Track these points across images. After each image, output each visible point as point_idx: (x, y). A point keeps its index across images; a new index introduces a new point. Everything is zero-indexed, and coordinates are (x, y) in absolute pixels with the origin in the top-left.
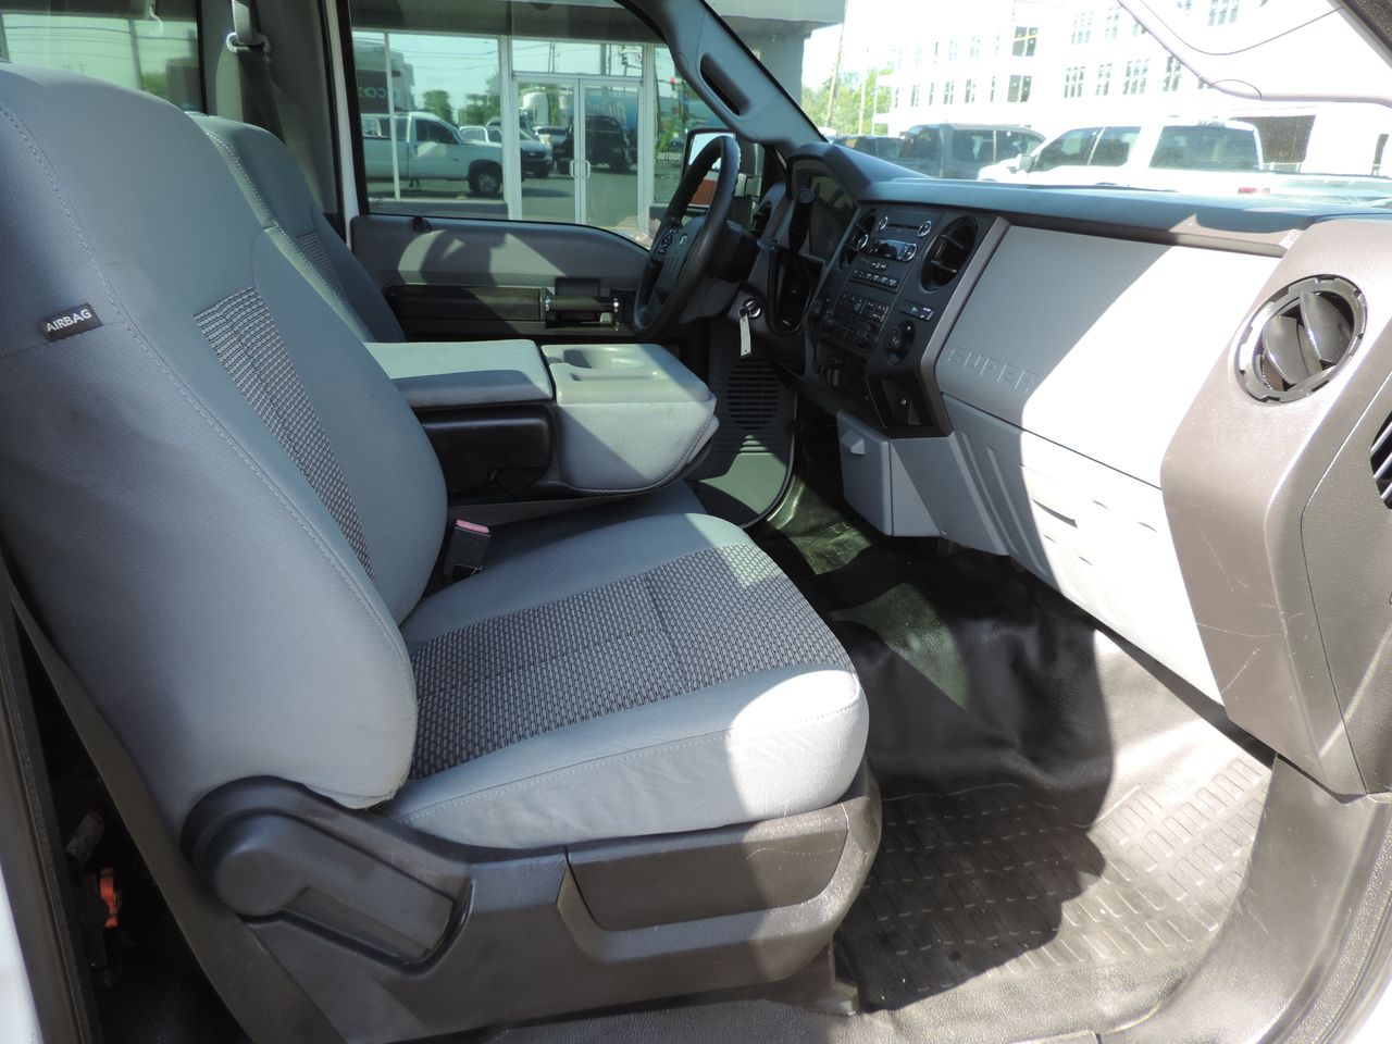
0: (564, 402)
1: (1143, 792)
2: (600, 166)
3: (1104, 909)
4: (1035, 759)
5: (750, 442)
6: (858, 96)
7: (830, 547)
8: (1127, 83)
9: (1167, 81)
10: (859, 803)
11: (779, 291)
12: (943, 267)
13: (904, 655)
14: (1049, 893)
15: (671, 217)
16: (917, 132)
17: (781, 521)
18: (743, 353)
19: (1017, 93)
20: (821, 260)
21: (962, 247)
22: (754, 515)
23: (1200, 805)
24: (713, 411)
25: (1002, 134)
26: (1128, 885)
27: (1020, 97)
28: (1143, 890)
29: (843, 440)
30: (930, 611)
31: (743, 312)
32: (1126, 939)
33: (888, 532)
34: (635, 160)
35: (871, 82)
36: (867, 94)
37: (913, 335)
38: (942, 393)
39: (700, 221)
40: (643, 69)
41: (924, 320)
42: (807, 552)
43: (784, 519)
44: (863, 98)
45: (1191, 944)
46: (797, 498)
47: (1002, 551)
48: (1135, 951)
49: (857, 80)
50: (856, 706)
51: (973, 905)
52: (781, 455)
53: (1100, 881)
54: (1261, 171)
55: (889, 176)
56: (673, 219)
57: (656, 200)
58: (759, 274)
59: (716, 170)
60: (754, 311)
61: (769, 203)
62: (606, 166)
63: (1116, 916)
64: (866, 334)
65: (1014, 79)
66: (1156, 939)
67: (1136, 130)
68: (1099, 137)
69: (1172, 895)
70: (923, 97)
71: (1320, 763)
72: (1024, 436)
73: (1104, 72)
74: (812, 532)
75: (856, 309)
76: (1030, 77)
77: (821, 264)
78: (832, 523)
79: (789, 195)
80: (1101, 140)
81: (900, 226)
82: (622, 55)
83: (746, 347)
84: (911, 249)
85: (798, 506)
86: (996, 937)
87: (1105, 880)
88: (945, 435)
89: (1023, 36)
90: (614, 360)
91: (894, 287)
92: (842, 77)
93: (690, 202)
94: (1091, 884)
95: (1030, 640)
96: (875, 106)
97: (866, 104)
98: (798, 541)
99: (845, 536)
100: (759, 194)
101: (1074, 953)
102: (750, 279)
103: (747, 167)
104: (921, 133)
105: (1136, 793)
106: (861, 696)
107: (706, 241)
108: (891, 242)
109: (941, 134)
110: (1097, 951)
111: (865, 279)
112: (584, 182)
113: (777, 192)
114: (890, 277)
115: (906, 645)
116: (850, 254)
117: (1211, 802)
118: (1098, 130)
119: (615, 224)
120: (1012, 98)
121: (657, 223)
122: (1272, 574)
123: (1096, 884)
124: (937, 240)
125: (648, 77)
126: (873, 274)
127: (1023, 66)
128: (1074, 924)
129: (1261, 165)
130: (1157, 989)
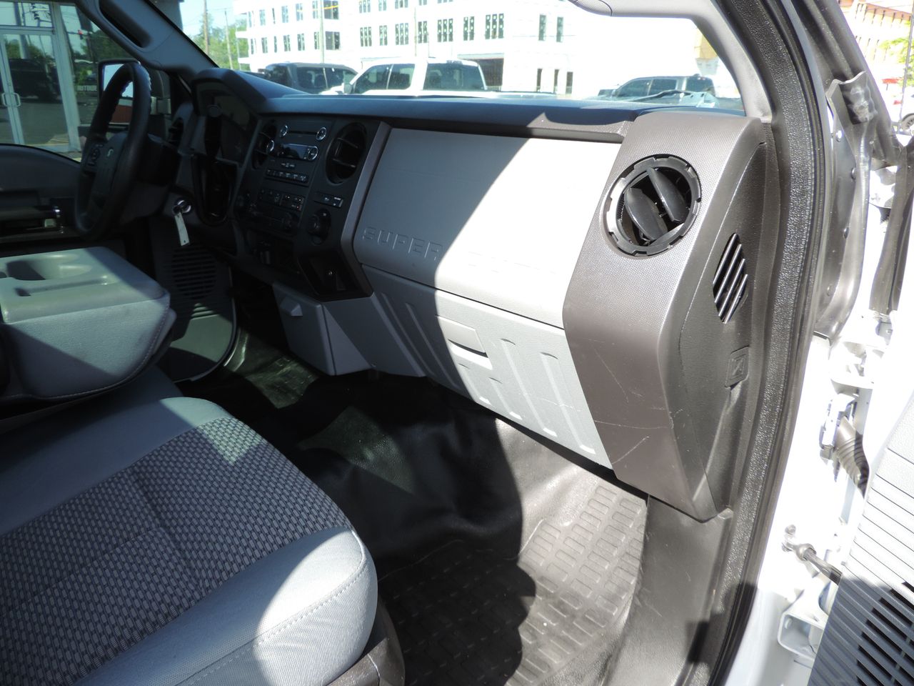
0: (12, 320)
1: (545, 523)
2: (30, 97)
3: (546, 622)
4: (469, 517)
5: (199, 309)
6: (225, 45)
7: (278, 379)
8: (398, 37)
9: (420, 37)
10: (380, 649)
11: (204, 190)
12: (344, 164)
13: (364, 466)
14: (507, 623)
15: (95, 133)
16: (271, 69)
17: (235, 366)
18: (183, 244)
19: (331, 43)
20: (236, 163)
21: (357, 147)
22: (213, 363)
23: (584, 524)
24: (168, 305)
25: (329, 70)
26: (554, 596)
27: (334, 46)
28: (564, 596)
29: (283, 306)
30: (374, 427)
31: (177, 210)
32: (565, 641)
33: (332, 372)
34: (59, 92)
35: (232, 35)
36: (231, 44)
37: (331, 220)
38: (361, 264)
39: (123, 136)
40: (52, 22)
41: (337, 207)
42: (261, 386)
43: (238, 363)
44: (228, 46)
45: (605, 628)
46: (245, 345)
47: (421, 373)
48: (574, 649)
49: (222, 34)
50: (366, 569)
51: (460, 654)
52: (225, 314)
53: (536, 599)
54: (486, 91)
55: (280, 94)
56: (98, 135)
57: (82, 122)
58: (184, 176)
59: (127, 98)
60: (186, 208)
61: (180, 119)
62: (35, 97)
63: (554, 625)
64: (289, 222)
65: (328, 34)
66: (582, 632)
67: (412, 66)
68: (391, 70)
69: (582, 594)
70: (270, 46)
71: (693, 506)
72: (438, 294)
73: (383, 30)
74: (260, 369)
75: (276, 201)
76: (338, 33)
77: (235, 166)
78: (276, 359)
79: (196, 112)
80: (392, 73)
81: (299, 132)
82: (34, 12)
83: (184, 238)
84: (313, 151)
85: (246, 351)
86: (483, 676)
87: (539, 598)
88: (368, 295)
89: (329, 6)
90: (62, 267)
91: (305, 182)
92: (211, 32)
93: (110, 121)
94: (532, 604)
95: (450, 432)
96: (238, 52)
97: (231, 51)
98: (252, 378)
99: (288, 368)
100: (170, 112)
101: (539, 669)
102: (177, 182)
103: (156, 91)
104: (275, 70)
105: (542, 525)
106: (367, 557)
107: (132, 153)
108: (292, 146)
109: (289, 70)
110: (552, 659)
111: (278, 177)
112: (16, 111)
113: (186, 110)
114: (300, 175)
115: (363, 458)
116: (260, 157)
117: (591, 520)
118: (390, 66)
119: (45, 141)
120: (329, 47)
121: (84, 139)
122: (663, 387)
123: (534, 603)
124: (335, 141)
125: (57, 29)
126: (285, 172)
127: (331, 26)
128: (530, 643)
129: (486, 87)
130: (595, 673)
